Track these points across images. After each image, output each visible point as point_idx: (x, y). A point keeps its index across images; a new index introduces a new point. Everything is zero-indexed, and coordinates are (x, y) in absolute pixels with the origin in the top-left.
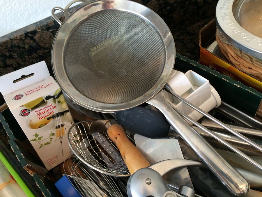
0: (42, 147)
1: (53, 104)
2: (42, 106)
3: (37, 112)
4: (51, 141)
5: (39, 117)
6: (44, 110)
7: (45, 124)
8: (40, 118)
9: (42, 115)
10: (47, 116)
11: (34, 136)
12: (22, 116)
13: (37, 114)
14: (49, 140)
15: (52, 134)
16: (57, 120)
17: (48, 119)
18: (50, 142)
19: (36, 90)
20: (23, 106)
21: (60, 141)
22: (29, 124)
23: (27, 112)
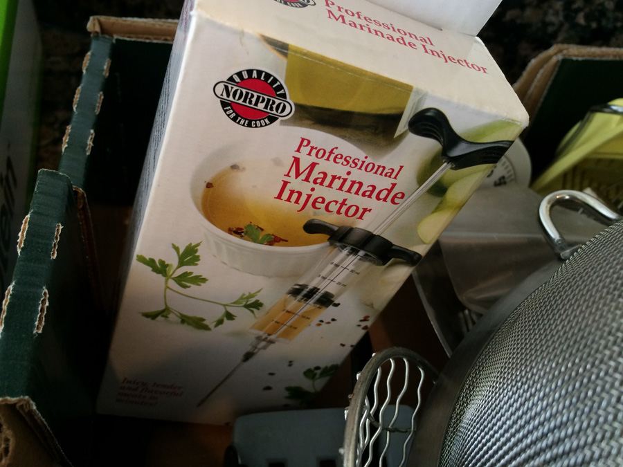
0: (160, 318)
1: (406, 180)
2: (358, 143)
3: (305, 150)
4: (220, 322)
5: (285, 183)
6: (348, 168)
7: (274, 240)
8: (286, 195)
9: (305, 188)
10: (323, 206)
11: (177, 249)
12: (224, 104)
13: (297, 160)
14: (211, 316)
15: (252, 300)
16: (336, 261)
17: (312, 228)
18: (212, 326)
19: (396, 35)
20: (282, 48)
21: (249, 349)
22: (208, 179)
23: (261, 106)
